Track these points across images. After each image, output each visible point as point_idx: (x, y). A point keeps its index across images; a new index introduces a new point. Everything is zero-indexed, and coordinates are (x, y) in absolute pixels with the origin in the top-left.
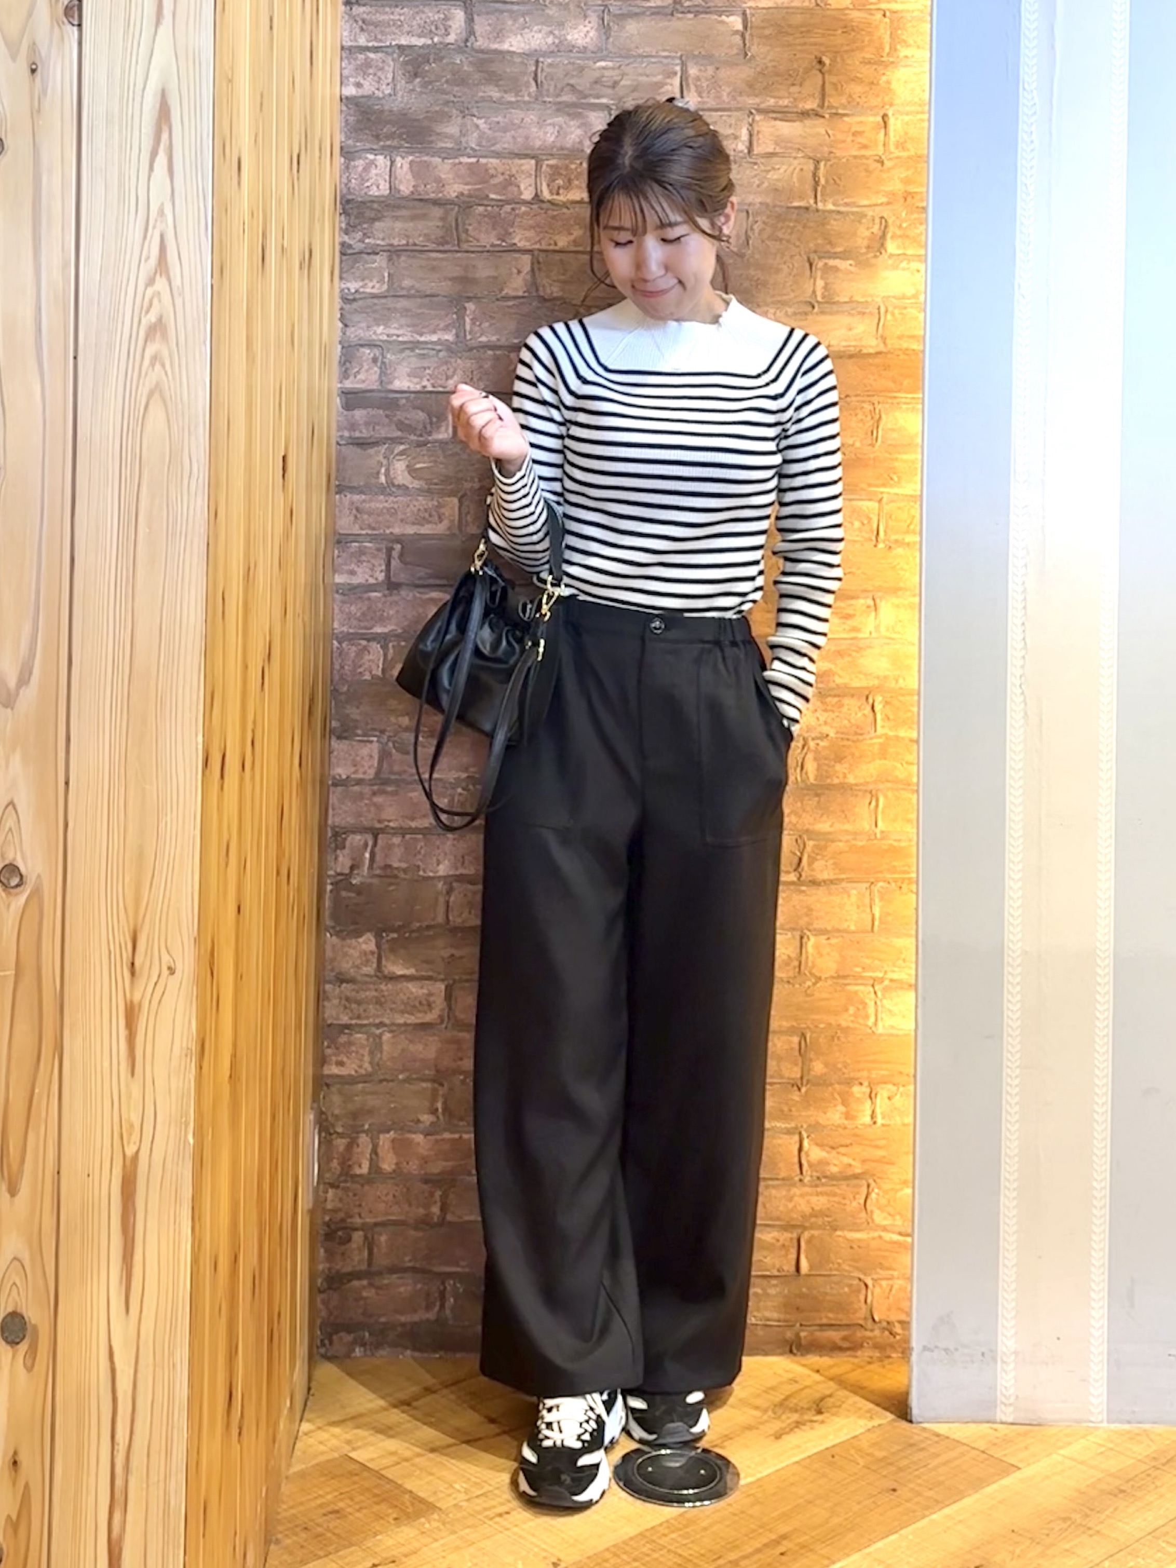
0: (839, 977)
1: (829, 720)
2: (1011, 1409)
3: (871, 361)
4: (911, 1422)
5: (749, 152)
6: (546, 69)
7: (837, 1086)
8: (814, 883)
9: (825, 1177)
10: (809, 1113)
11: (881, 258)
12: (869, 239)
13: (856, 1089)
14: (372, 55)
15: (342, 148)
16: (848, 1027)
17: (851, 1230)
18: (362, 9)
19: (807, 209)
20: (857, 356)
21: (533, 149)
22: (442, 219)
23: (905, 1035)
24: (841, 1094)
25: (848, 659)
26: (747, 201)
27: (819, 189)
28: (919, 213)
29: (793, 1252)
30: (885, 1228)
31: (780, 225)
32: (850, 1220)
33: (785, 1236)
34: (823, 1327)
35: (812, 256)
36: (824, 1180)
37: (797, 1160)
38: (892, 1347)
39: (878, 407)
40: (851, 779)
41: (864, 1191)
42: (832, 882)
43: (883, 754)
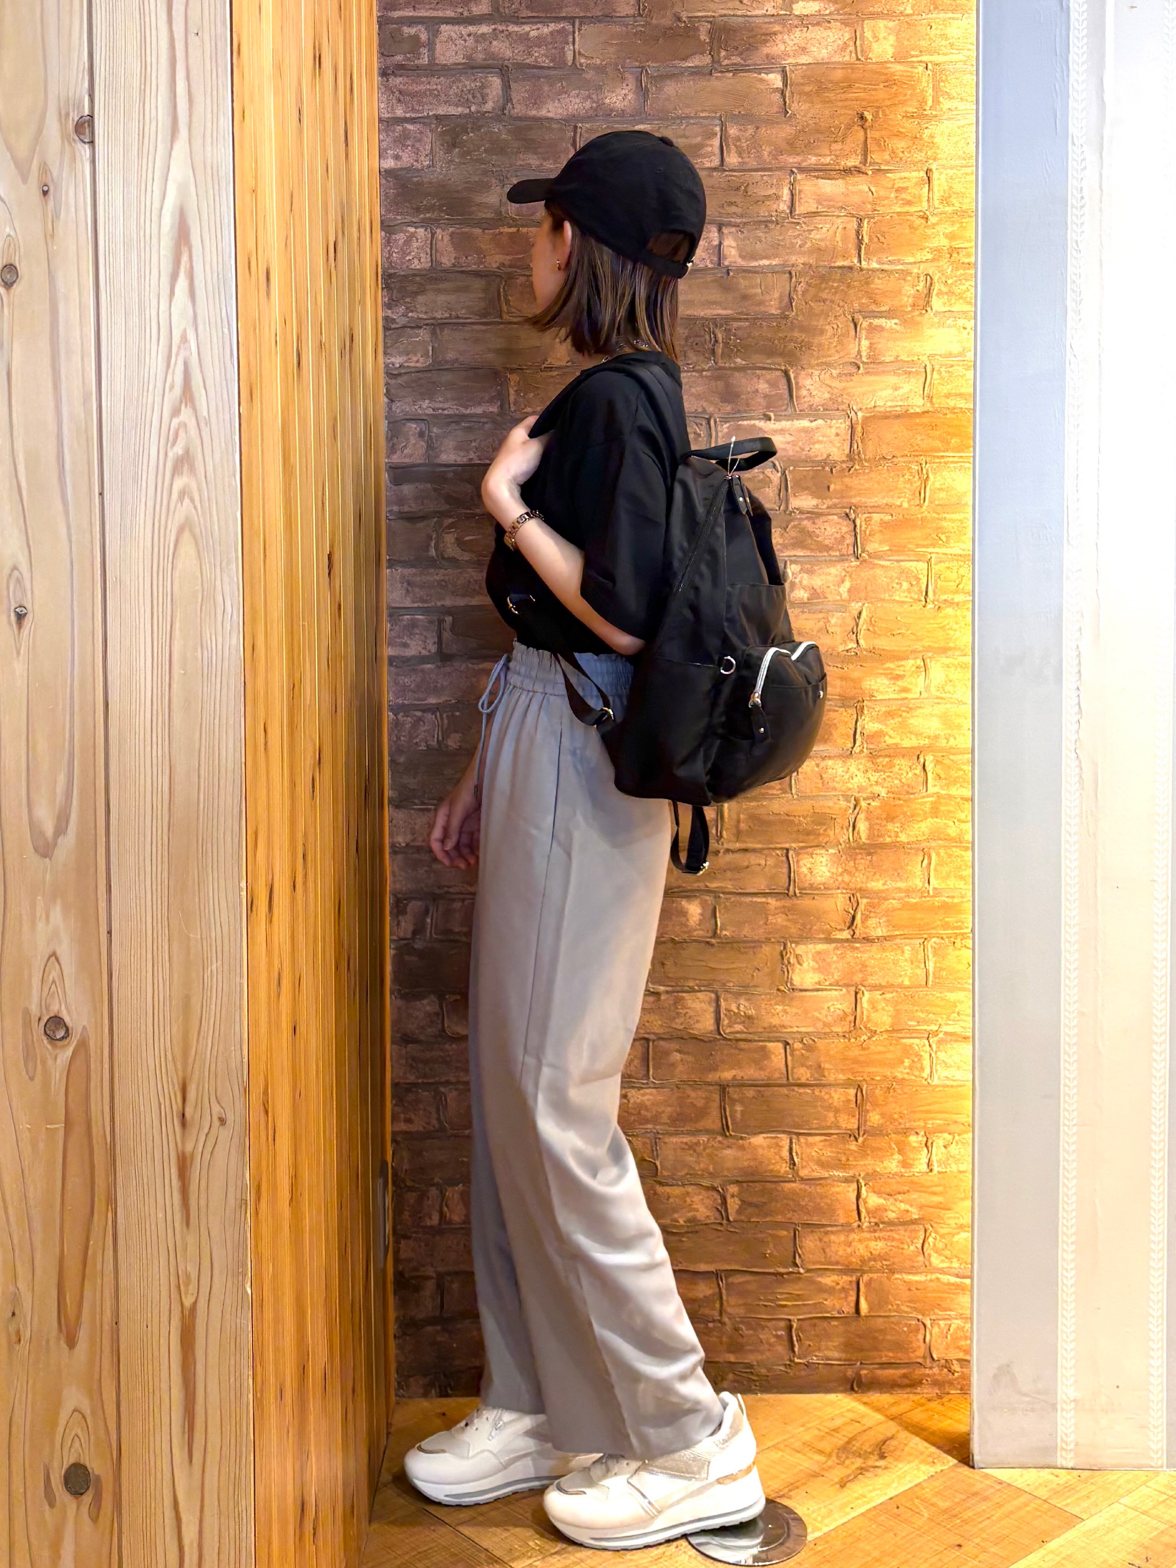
0: (894, 1031)
1: (880, 780)
2: (1072, 1455)
3: (918, 421)
4: (973, 1467)
5: (791, 212)
6: (585, 135)
7: (893, 1136)
8: (867, 940)
9: (883, 1223)
10: (866, 1162)
11: (926, 316)
12: (912, 300)
13: (913, 1139)
14: (410, 127)
15: (382, 222)
16: (903, 1079)
17: (909, 1273)
18: (398, 80)
19: (850, 268)
20: (903, 416)
22: (485, 290)
23: (961, 1086)
24: (897, 1144)
25: (900, 719)
26: (790, 263)
27: (863, 247)
28: (965, 269)
29: (853, 1294)
30: (942, 1271)
31: (823, 286)
32: (908, 1264)
33: (845, 1279)
34: (884, 1365)
35: (856, 316)
36: (881, 1226)
37: (855, 1207)
38: (951, 1383)
39: (926, 467)
40: (903, 838)
41: (921, 1235)
42: (886, 938)
43: (935, 813)
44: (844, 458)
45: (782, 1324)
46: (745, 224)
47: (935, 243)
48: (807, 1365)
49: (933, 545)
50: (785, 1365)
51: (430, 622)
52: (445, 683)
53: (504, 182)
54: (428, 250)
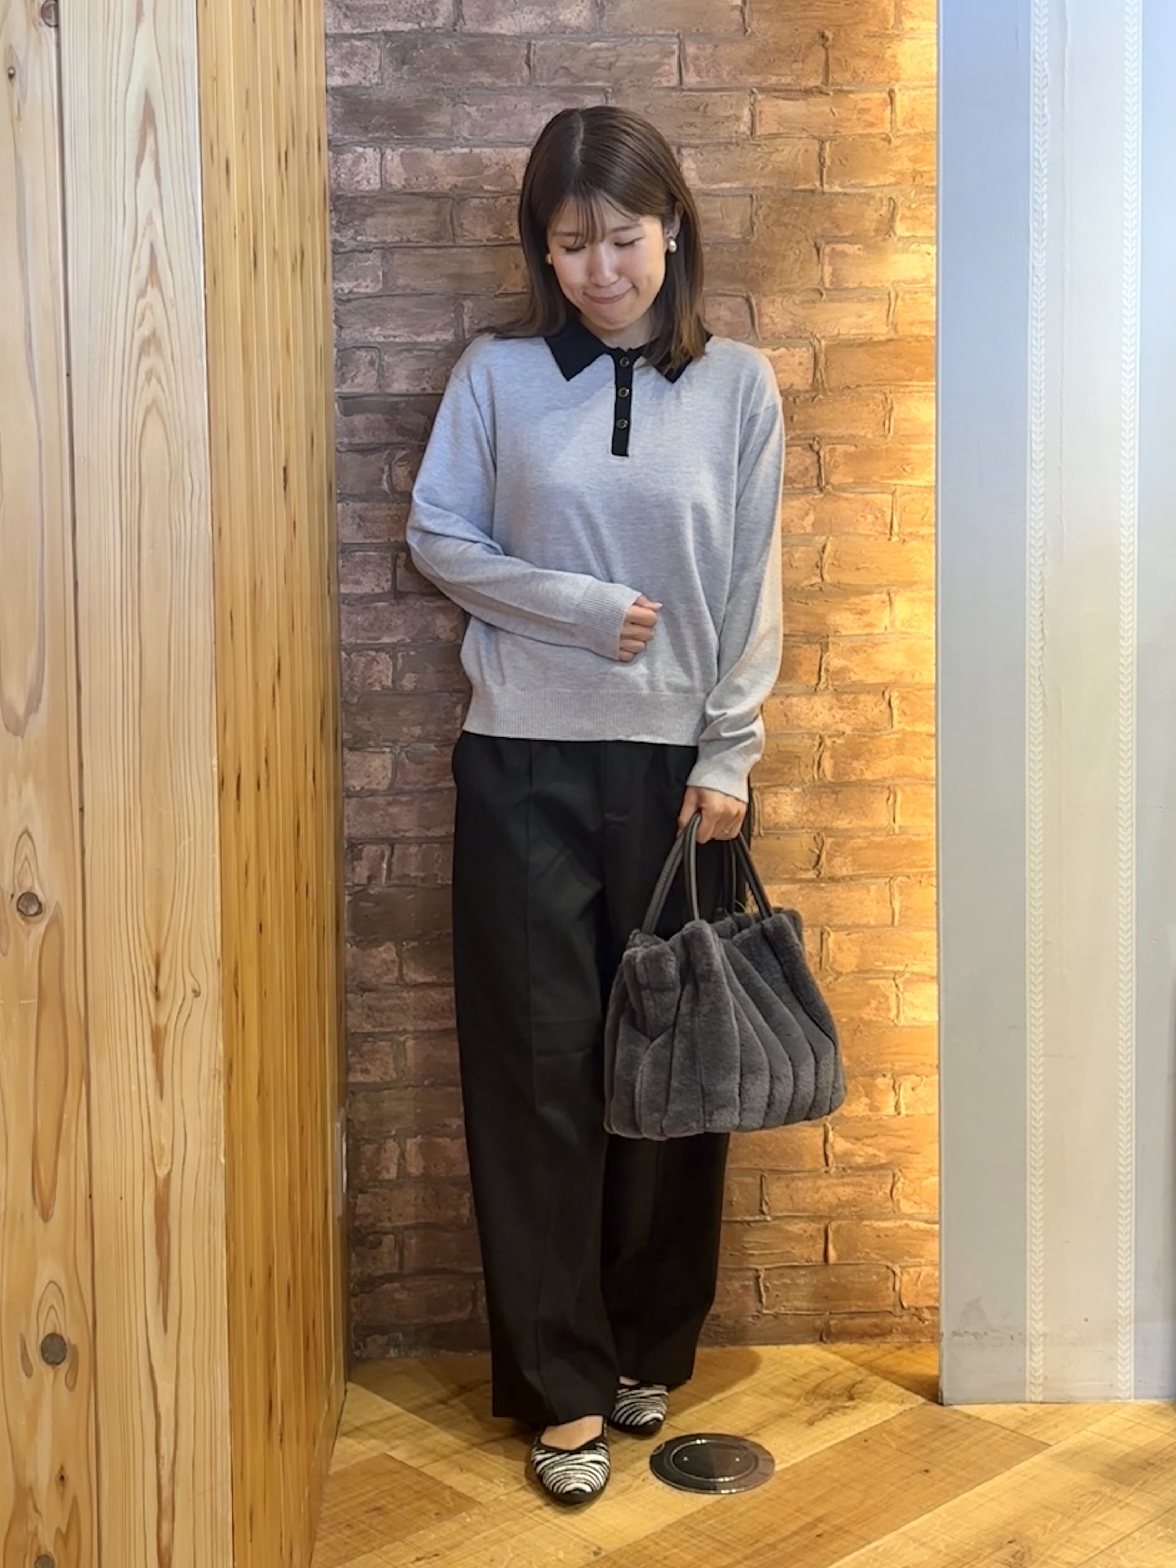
0: (860, 971)
1: (845, 717)
2: (1040, 1388)
3: (882, 348)
4: (942, 1404)
5: (752, 134)
6: (539, 52)
7: (861, 1079)
8: (833, 880)
9: (851, 1168)
11: (890, 241)
12: (878, 222)
13: (880, 1081)
14: (357, 43)
15: (330, 142)
16: (870, 1021)
17: (877, 1220)
19: (813, 192)
20: (867, 344)
22: (437, 213)
23: (928, 1027)
24: (863, 1087)
25: (865, 655)
26: (750, 186)
27: (825, 170)
28: (929, 193)
29: (822, 1241)
30: (912, 1217)
31: (785, 209)
32: (876, 1210)
33: (813, 1228)
34: (854, 1315)
35: (820, 241)
36: (849, 1171)
37: (821, 1152)
38: (923, 1332)
39: (890, 396)
40: (868, 776)
41: (890, 1180)
42: (851, 878)
43: (900, 748)
44: (808, 388)
45: (750, 1274)
46: (705, 145)
47: (897, 166)
48: (776, 1316)
49: (898, 477)
50: (753, 1316)
51: (382, 558)
52: (400, 622)
53: (456, 100)
54: (378, 171)
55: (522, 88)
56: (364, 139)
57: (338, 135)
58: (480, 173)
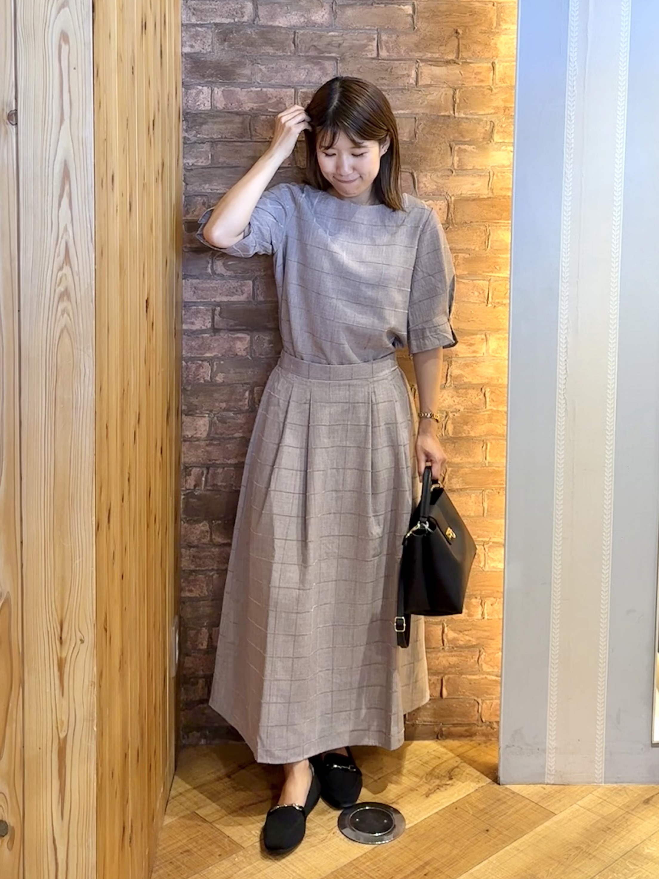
1: (460, 402)
2: (553, 776)
3: (485, 202)
4: (499, 784)
5: (416, 84)
6: (300, 37)
8: (451, 490)
9: (457, 647)
11: (490, 144)
12: (484, 134)
13: (474, 601)
14: (200, 29)
15: (183, 83)
17: (470, 675)
18: (193, 2)
19: (449, 116)
20: (477, 199)
21: (293, 83)
22: (242, 123)
23: (498, 571)
25: (471, 368)
26: (415, 112)
27: (456, 104)
28: (512, 119)
29: (439, 685)
30: (488, 673)
31: (434, 126)
32: (469, 669)
33: (434, 678)
34: (455, 725)
35: (452, 143)
36: (455, 649)
37: (440, 637)
38: (492, 734)
39: (489, 228)
40: (472, 434)
41: (478, 654)
42: (461, 490)
43: (490, 420)
44: (444, 222)
46: (390, 90)
47: (495, 104)
48: (413, 725)
49: (492, 272)
51: (207, 310)
52: (215, 345)
53: (254, 62)
54: (209, 100)
55: (290, 56)
56: (202, 82)
57: (188, 79)
58: (265, 102)
